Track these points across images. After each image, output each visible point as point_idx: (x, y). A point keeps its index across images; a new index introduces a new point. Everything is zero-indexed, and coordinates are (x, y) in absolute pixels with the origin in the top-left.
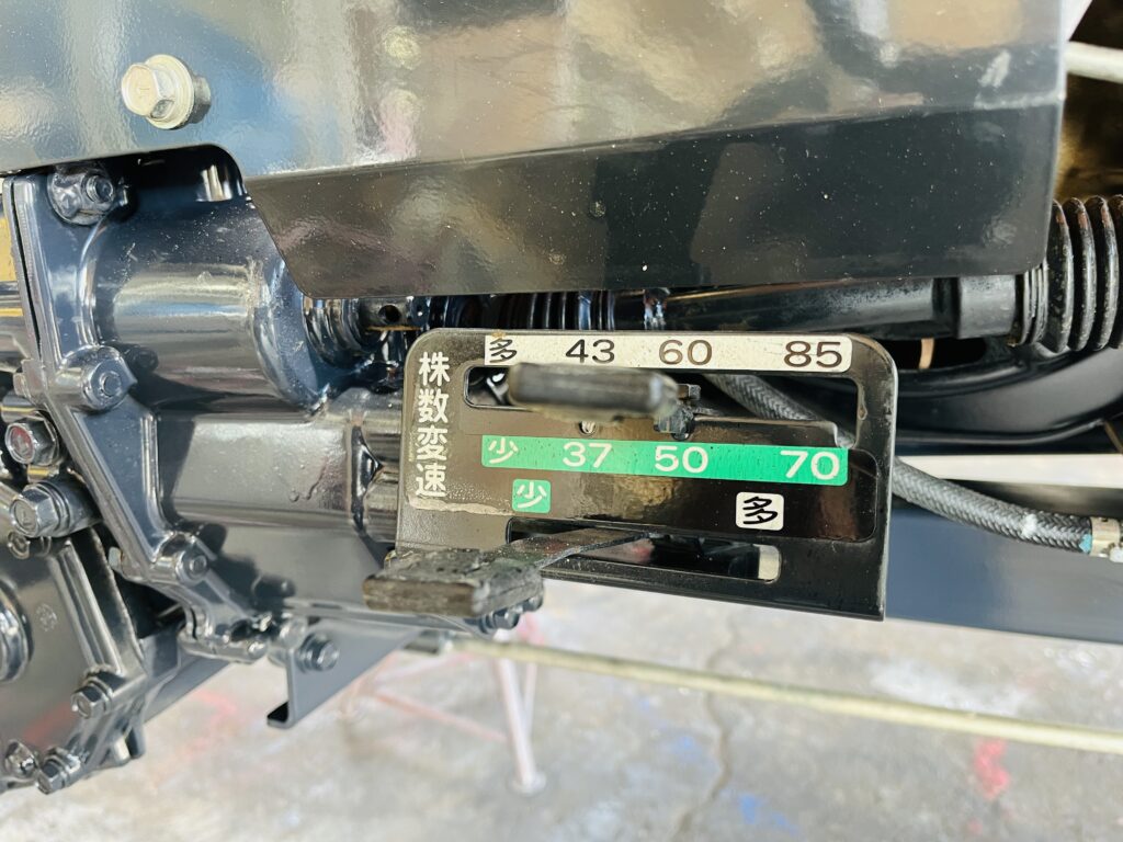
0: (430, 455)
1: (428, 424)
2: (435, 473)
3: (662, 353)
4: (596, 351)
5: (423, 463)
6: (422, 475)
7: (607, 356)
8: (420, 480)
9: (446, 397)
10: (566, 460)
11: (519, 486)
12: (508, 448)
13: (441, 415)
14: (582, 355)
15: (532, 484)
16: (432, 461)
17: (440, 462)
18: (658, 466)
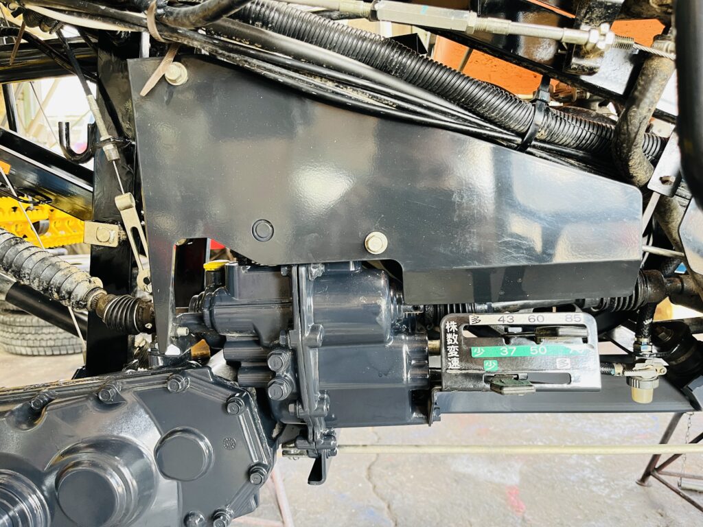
0: (452, 356)
1: (451, 345)
2: (455, 361)
3: (529, 320)
4: (508, 319)
5: (451, 358)
6: (451, 361)
7: (511, 321)
8: (450, 363)
9: (457, 336)
10: (502, 354)
11: (486, 363)
12: (481, 351)
13: (456, 342)
14: (503, 321)
15: (490, 362)
16: (453, 357)
17: (457, 357)
18: (532, 353)
